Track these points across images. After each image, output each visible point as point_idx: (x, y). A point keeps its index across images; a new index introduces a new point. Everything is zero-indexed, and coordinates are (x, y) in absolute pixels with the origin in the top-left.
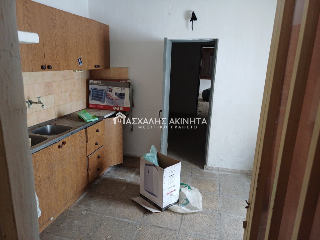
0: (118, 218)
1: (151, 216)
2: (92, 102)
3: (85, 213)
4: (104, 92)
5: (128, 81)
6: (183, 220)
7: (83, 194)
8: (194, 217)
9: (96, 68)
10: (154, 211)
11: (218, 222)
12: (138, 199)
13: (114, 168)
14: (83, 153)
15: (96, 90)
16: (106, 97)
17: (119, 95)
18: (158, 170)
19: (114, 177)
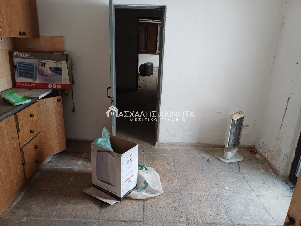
0: (70, 219)
1: (109, 208)
2: (19, 79)
3: (26, 220)
4: (35, 66)
5: (65, 53)
6: (145, 207)
7: (20, 194)
8: (155, 201)
9: (22, 35)
10: (112, 202)
11: (181, 203)
12: (90, 191)
13: (56, 156)
14: (15, 145)
15: (24, 64)
16: (37, 73)
17: (55, 70)
18: (114, 157)
19: (58, 167)
